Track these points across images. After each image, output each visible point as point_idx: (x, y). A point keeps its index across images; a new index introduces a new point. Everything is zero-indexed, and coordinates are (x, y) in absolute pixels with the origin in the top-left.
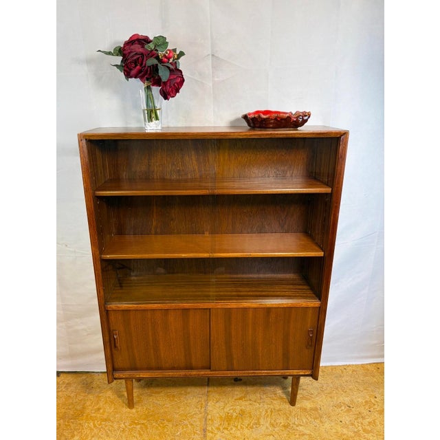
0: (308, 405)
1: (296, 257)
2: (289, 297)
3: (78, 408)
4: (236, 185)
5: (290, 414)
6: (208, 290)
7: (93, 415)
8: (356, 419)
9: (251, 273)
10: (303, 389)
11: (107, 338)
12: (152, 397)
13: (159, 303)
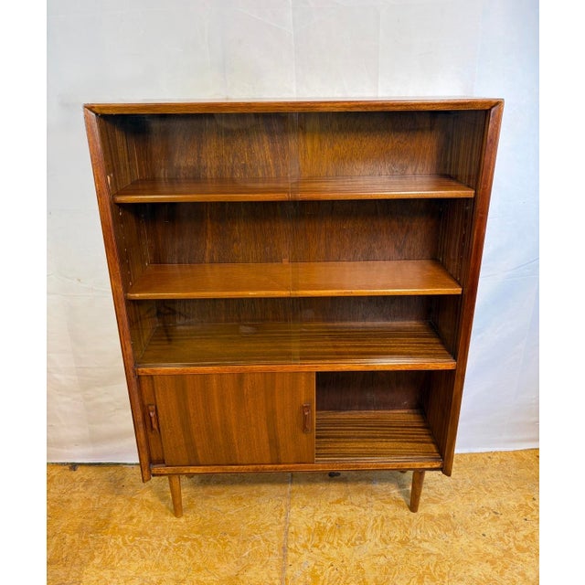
0: (435, 510)
1: (420, 296)
2: (410, 355)
3: (102, 516)
4: (330, 186)
5: (410, 524)
6: (288, 344)
7: (122, 527)
8: (505, 532)
9: (354, 320)
10: (429, 488)
11: (139, 416)
12: (209, 501)
13: (215, 365)
